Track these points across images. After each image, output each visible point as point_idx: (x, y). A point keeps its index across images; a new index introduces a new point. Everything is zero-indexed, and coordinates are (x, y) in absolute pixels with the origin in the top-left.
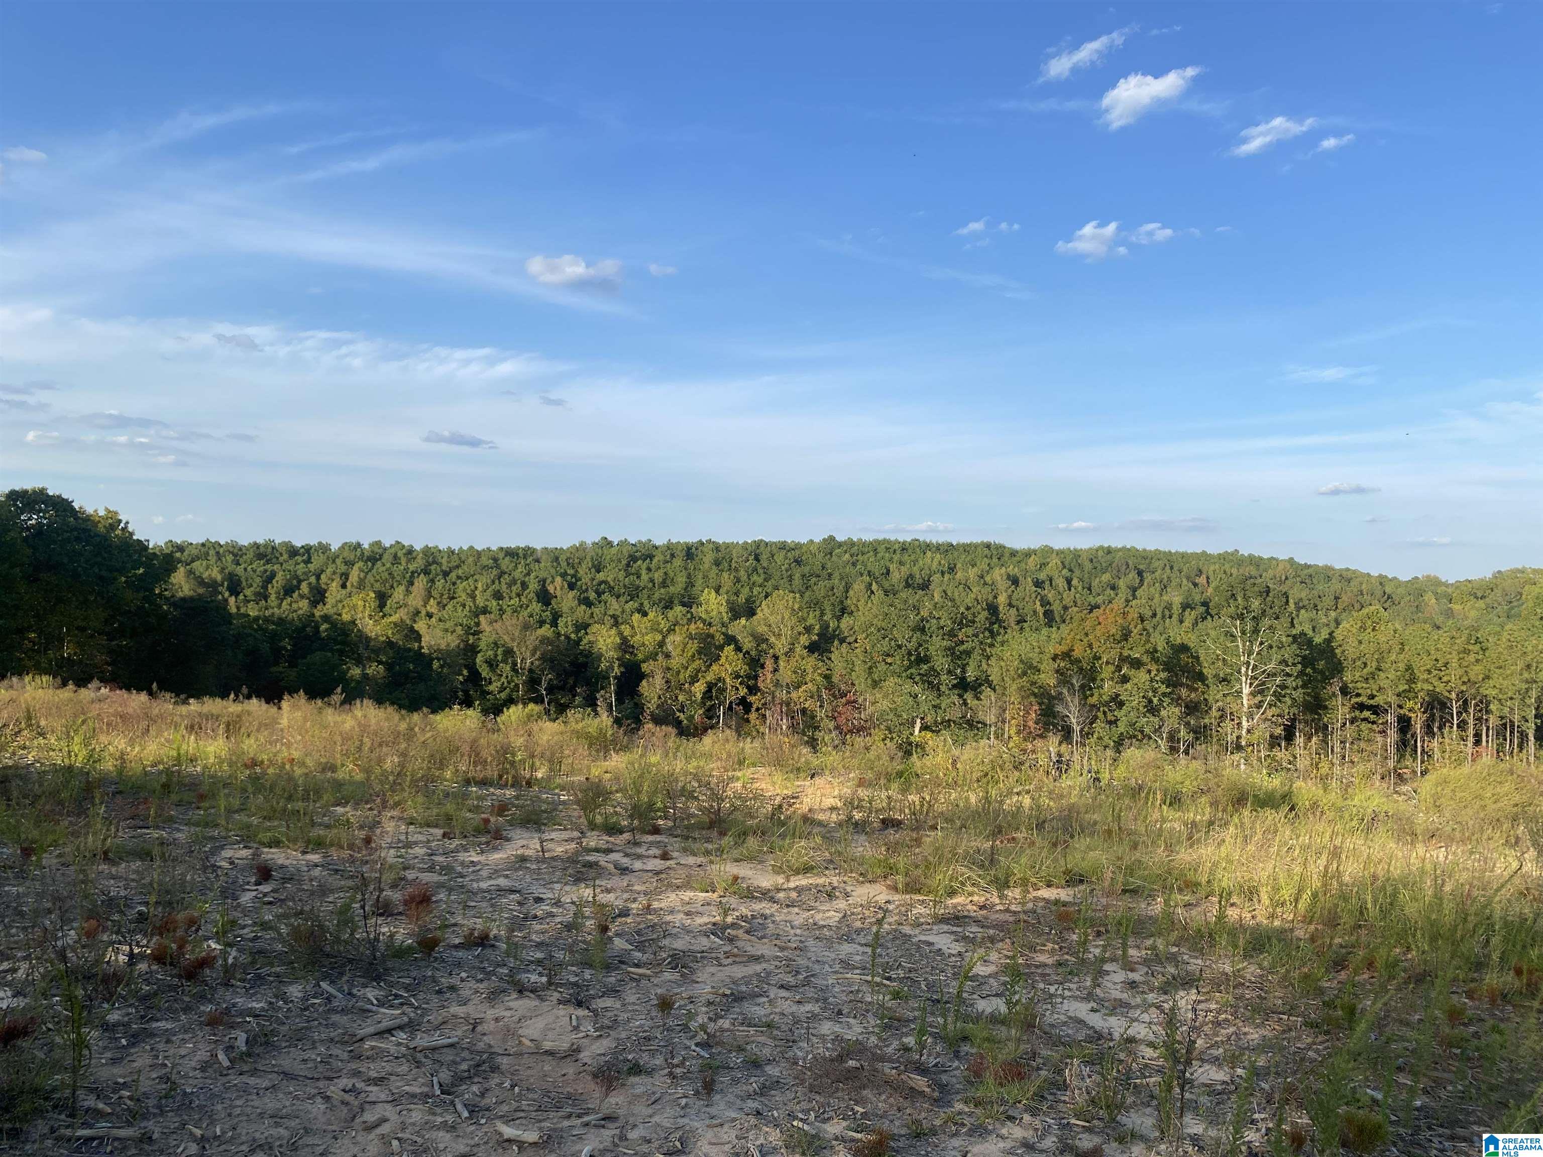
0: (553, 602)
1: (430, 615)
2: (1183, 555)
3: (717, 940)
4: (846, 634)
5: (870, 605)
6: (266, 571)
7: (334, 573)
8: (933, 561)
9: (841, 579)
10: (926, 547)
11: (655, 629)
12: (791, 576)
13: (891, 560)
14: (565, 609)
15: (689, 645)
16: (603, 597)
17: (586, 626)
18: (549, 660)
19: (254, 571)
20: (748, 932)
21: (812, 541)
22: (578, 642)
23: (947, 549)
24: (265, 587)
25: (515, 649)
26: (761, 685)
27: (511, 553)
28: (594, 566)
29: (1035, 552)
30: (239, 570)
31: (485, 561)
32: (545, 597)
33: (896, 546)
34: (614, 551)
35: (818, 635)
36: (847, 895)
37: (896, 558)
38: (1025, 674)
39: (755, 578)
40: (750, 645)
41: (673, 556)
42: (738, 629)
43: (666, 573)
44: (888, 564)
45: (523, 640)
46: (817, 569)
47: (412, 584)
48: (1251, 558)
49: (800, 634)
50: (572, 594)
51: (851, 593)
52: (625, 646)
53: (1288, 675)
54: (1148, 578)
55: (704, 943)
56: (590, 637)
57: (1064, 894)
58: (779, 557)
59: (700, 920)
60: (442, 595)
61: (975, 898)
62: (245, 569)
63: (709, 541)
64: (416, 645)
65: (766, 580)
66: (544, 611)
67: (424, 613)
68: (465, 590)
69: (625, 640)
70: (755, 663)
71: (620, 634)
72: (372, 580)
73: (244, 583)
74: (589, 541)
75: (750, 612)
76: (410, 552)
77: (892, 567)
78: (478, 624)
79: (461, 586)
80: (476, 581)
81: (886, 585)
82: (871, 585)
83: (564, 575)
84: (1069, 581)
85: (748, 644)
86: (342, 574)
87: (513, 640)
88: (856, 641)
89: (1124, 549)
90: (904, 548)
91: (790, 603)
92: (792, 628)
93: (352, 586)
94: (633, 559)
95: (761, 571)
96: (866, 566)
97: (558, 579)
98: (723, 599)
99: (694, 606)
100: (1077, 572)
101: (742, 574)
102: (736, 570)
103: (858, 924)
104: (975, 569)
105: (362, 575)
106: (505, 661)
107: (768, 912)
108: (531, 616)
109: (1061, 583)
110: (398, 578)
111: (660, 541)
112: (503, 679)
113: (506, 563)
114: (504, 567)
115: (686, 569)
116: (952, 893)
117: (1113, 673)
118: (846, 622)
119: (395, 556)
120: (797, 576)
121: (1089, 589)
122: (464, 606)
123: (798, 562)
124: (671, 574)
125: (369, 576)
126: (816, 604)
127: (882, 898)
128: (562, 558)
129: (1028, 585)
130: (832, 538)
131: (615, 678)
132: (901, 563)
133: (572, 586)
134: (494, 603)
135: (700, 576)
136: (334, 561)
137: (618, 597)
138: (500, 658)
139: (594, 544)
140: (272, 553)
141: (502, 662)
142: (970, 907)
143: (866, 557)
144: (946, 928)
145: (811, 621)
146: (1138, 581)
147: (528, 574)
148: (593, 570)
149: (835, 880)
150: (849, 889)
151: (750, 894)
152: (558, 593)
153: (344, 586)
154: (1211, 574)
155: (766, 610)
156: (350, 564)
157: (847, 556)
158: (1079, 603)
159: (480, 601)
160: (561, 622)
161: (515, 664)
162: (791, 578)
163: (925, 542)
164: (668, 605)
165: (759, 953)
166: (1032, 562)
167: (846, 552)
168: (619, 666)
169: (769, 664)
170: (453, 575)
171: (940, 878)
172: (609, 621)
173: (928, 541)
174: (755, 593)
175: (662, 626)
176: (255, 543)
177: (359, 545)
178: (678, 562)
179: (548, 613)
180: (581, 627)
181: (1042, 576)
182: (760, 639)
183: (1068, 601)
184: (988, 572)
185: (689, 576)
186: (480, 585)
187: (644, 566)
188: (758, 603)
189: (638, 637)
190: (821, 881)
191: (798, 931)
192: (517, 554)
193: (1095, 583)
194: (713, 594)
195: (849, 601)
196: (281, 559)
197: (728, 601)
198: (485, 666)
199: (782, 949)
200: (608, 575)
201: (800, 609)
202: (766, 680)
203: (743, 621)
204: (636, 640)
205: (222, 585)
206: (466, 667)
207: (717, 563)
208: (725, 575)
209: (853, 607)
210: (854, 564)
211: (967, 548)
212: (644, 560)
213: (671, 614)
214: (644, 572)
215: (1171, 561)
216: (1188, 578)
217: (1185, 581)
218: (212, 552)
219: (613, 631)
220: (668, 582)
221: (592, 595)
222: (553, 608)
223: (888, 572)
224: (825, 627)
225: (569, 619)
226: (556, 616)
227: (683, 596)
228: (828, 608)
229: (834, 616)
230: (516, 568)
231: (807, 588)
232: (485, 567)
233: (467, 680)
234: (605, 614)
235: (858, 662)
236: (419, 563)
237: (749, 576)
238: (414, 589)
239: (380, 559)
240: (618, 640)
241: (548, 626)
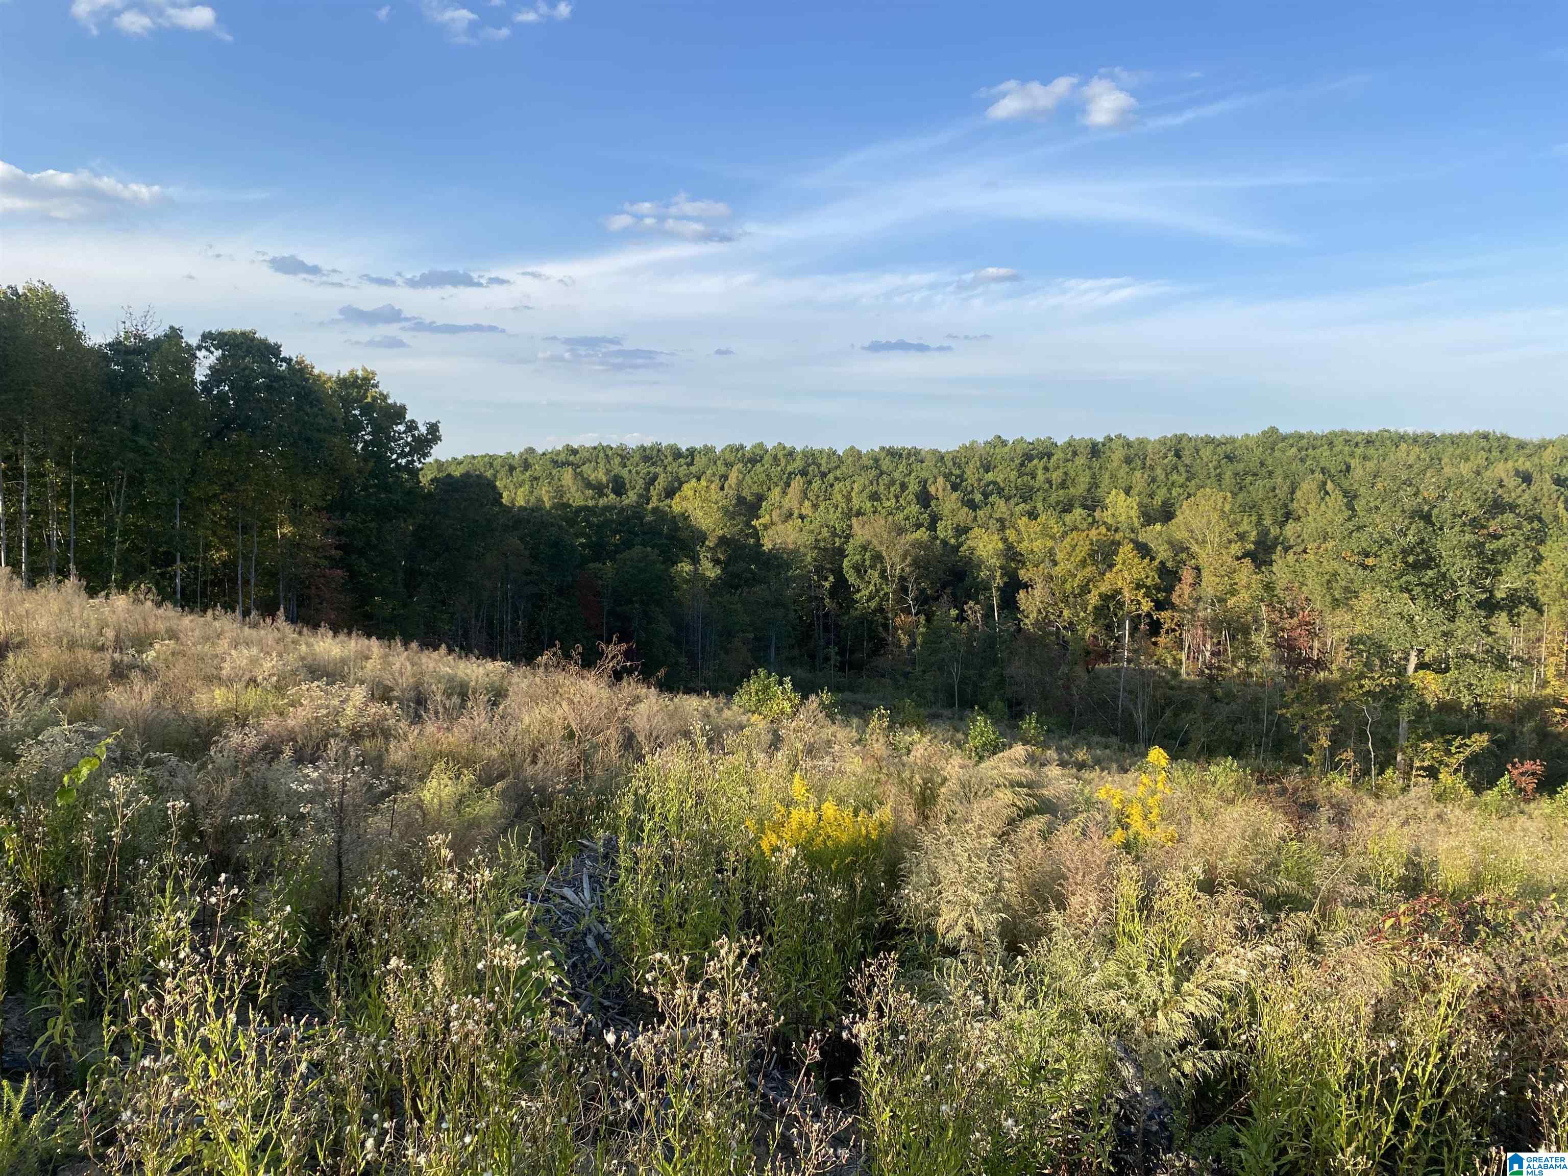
0: (933, 503)
1: (802, 517)
4: (1292, 542)
5: (1323, 508)
6: (649, 473)
7: (714, 475)
9: (1286, 477)
10: (1400, 439)
11: (1046, 533)
13: (1352, 455)
14: (946, 512)
16: (990, 499)
17: (967, 530)
19: (638, 473)
21: (1247, 435)
22: (956, 549)
23: (1428, 441)
24: (647, 490)
25: (884, 554)
26: (1174, 599)
27: (893, 454)
28: (982, 465)
29: (1553, 443)
30: (624, 473)
31: (865, 461)
32: (924, 499)
33: (1359, 439)
34: (1007, 450)
35: (1254, 543)
37: (1359, 451)
39: (1175, 477)
40: (1165, 555)
41: (1075, 453)
42: (1153, 534)
43: (1066, 473)
44: (1348, 459)
45: (891, 545)
46: (1254, 466)
47: (788, 485)
49: (1230, 542)
50: (955, 495)
51: (1298, 494)
56: (971, 543)
58: (1206, 453)
60: (817, 496)
62: (630, 471)
63: (1119, 437)
65: (1188, 479)
66: (921, 514)
67: (796, 515)
68: (841, 491)
69: (1010, 547)
70: (1171, 575)
71: (1005, 540)
72: (750, 483)
73: (628, 486)
74: (981, 441)
75: (1167, 514)
76: (791, 454)
77: (1353, 463)
78: (850, 527)
80: (853, 482)
81: (1346, 484)
82: (1324, 484)
83: (947, 476)
85: (1163, 553)
86: (721, 477)
87: (881, 543)
88: (1305, 551)
90: (1369, 441)
91: (1220, 504)
92: (1221, 534)
93: (730, 486)
94: (1028, 457)
95: (1182, 469)
96: (1318, 462)
97: (941, 480)
98: (1133, 501)
99: (1098, 510)
101: (1159, 471)
102: (1152, 468)
104: (1469, 465)
105: (741, 476)
106: (873, 567)
108: (907, 519)
110: (775, 479)
111: (1061, 438)
112: (872, 587)
113: (886, 464)
114: (884, 468)
115: (1090, 468)
118: (1290, 529)
119: (775, 458)
120: (1228, 474)
122: (837, 507)
123: (1230, 458)
124: (1072, 474)
125: (748, 478)
126: (1251, 508)
128: (949, 458)
130: (1274, 430)
131: (999, 589)
132: (1365, 458)
133: (955, 488)
134: (869, 504)
135: (1107, 476)
136: (715, 463)
137: (1008, 499)
138: (867, 563)
139: (986, 443)
140: (658, 456)
141: (871, 567)
143: (1318, 451)
145: (1245, 527)
147: (910, 474)
148: (981, 471)
152: (940, 494)
153: (722, 488)
155: (1187, 513)
156: (729, 465)
157: (1294, 450)
159: (856, 503)
160: (940, 526)
161: (884, 570)
162: (1219, 477)
163: (1397, 433)
164: (1067, 508)
166: (1549, 455)
167: (1292, 446)
168: (1002, 576)
169: (1187, 575)
170: (831, 476)
172: (994, 525)
173: (1401, 431)
174: (1174, 493)
176: (642, 446)
177: (742, 447)
178: (1080, 461)
179: (927, 516)
180: (962, 531)
182: (1179, 548)
185: (1093, 477)
186: (855, 486)
187: (1041, 465)
188: (1177, 506)
189: (1026, 543)
192: (901, 455)
194: (1122, 495)
195: (1295, 504)
196: (666, 462)
197: (1140, 505)
198: (851, 571)
200: (999, 475)
201: (1232, 511)
202: (1182, 593)
203: (1158, 527)
204: (1023, 547)
205: (608, 487)
206: (832, 571)
208: (1138, 474)
209: (1300, 512)
210: (1302, 460)
211: (1455, 440)
212: (1042, 458)
213: (1068, 518)
214: (1040, 472)
218: (602, 455)
219: (996, 537)
220: (1069, 482)
221: (978, 497)
222: (932, 511)
223: (1348, 468)
224: (1264, 534)
225: (950, 522)
226: (935, 519)
227: (1085, 498)
228: (1267, 512)
229: (1275, 522)
230: (897, 467)
231: (1241, 489)
232: (865, 468)
233: (834, 586)
234: (991, 516)
235: (1310, 573)
236: (798, 464)
237: (1167, 475)
238: (791, 490)
239: (761, 461)
240: (1001, 545)
241: (924, 529)
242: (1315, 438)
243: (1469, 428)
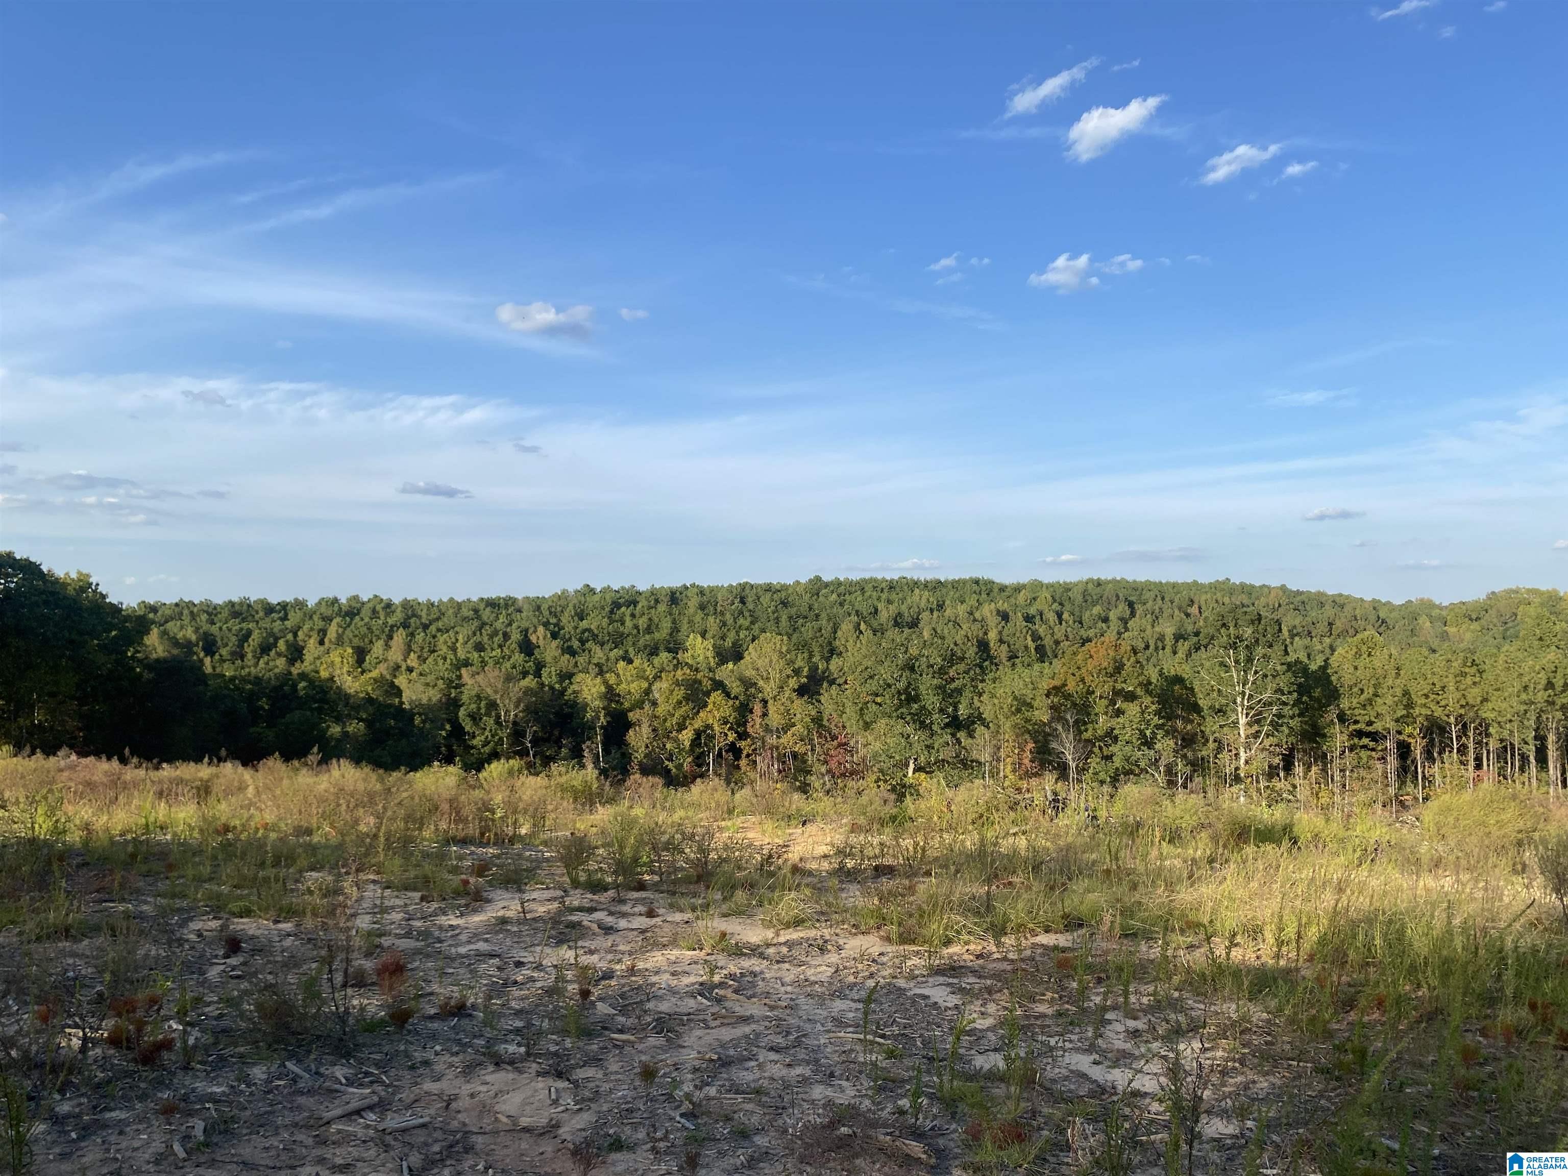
0: (536, 652)
1: (410, 670)
2: (1174, 585)
3: (704, 1001)
4: (835, 676)
5: (858, 645)
6: (241, 629)
7: (312, 629)
8: (921, 599)
9: (829, 620)
10: (914, 585)
11: (641, 676)
12: (777, 618)
13: (879, 599)
14: (548, 659)
15: (675, 693)
16: (587, 645)
17: (570, 676)
18: (532, 711)
19: (230, 630)
20: (736, 991)
21: (798, 582)
22: (563, 692)
23: (936, 586)
24: (241, 646)
25: (498, 701)
26: (750, 730)
27: (492, 604)
28: (576, 614)
29: (1024, 586)
30: (214, 629)
31: (465, 612)
32: (527, 648)
33: (884, 585)
34: (596, 598)
35: (806, 677)
36: (840, 948)
37: (884, 596)
38: (1019, 710)
39: (741, 621)
40: (738, 690)
41: (657, 601)
43: (650, 619)
44: (876, 603)
45: (506, 693)
46: (804, 609)
47: (390, 637)
48: (1243, 586)
49: (788, 677)
50: (555, 643)
51: (839, 633)
52: (611, 694)
53: (1285, 704)
54: (1139, 609)
55: (691, 1004)
56: (575, 687)
57: (1062, 940)
58: (765, 599)
59: (686, 980)
60: (422, 648)
61: (972, 947)
62: (220, 628)
63: (693, 585)
64: (397, 700)
65: (752, 623)
66: (526, 662)
67: (404, 667)
68: (445, 642)
69: (610, 688)
70: (744, 710)
71: (605, 683)
72: (351, 635)
73: (220, 643)
74: (571, 590)
75: (737, 656)
76: (389, 606)
77: (880, 606)
78: (460, 677)
79: (442, 638)
80: (457, 633)
81: (875, 624)
82: (859, 624)
83: (546, 624)
84: (1059, 615)
85: (735, 688)
86: (320, 631)
87: (496, 692)
88: (846, 682)
89: (1114, 581)
90: (892, 586)
91: (778, 646)
92: (781, 671)
93: (330, 641)
94: (616, 605)
95: (747, 614)
96: (853, 605)
97: (541, 629)
98: (709, 644)
99: (680, 652)
100: (1068, 606)
101: (728, 616)
102: (722, 614)
103: (851, 979)
104: (964, 606)
105: (340, 630)
106: (488, 714)
107: (757, 969)
108: (514, 667)
109: (1051, 617)
110: (377, 632)
111: (643, 586)
112: (487, 733)
113: (486, 614)
114: (485, 618)
115: (670, 614)
116: (948, 942)
117: (1107, 707)
118: (835, 664)
119: (374, 611)
120: (784, 618)
121: (1081, 623)
122: (445, 659)
123: (785, 604)
124: (656, 620)
125: (348, 631)
126: (803, 646)
127: (875, 951)
128: (544, 607)
129: (1018, 620)
130: (818, 579)
131: (602, 727)
132: (889, 602)
133: (554, 636)
134: (476, 655)
135: (685, 621)
136: (311, 617)
137: (602, 645)
138: (483, 711)
139: (577, 592)
140: (248, 611)
141: (485, 715)
142: (966, 957)
143: (853, 596)
144: (941, 979)
145: (799, 663)
146: (1128, 612)
147: (510, 624)
148: (576, 618)
149: (827, 933)
150: (841, 942)
151: (738, 951)
152: (541, 642)
153: (322, 643)
154: (1203, 603)
155: (753, 653)
156: (328, 619)
157: (834, 596)
158: (1071, 637)
159: (461, 654)
160: (544, 673)
161: (498, 717)
162: (777, 620)
163: (912, 580)
164: (653, 651)
165: (748, 1014)
166: (1021, 597)
167: (832, 592)
168: (605, 716)
169: (758, 709)
170: (433, 628)
171: (935, 928)
172: (593, 670)
173: (915, 578)
174: (742, 636)
175: (647, 673)
176: (230, 602)
177: (335, 601)
178: (662, 608)
179: (531, 663)
180: (565, 676)
181: (1032, 611)
182: (748, 684)
183: (1059, 635)
184: (977, 609)
185: (674, 622)
186: (460, 637)
187: (628, 612)
188: (745, 647)
189: (624, 686)
190: (812, 933)
191: (789, 989)
192: (499, 605)
193: (1086, 616)
194: (699, 639)
195: (837, 643)
196: (257, 617)
197: (714, 646)
198: (468, 720)
199: (772, 1008)
200: (592, 622)
201: (788, 651)
202: (755, 725)
203: (730, 665)
204: (622, 688)
205: (197, 645)
206: (449, 721)
207: (702, 607)
208: (711, 619)
209: (841, 648)
210: (841, 604)
211: (956, 585)
212: (628, 607)
213: (656, 661)
214: (628, 619)
215: (1162, 591)
216: (1180, 609)
217: (1177, 612)
218: (186, 612)
219: (598, 680)
220: (653, 627)
221: (576, 644)
222: (536, 659)
223: (876, 611)
224: (814, 669)
225: (553, 669)
226: (539, 667)
227: (669, 642)
228: (816, 650)
229: (822, 657)
230: (497, 618)
231: (794, 630)
232: (466, 619)
233: (450, 735)
234: (590, 662)
235: (849, 704)
236: (398, 616)
237: (735, 619)
238: (393, 643)
239: (358, 614)
240: (603, 689)
241: (531, 677)
242: (851, 584)
243: (966, 576)
